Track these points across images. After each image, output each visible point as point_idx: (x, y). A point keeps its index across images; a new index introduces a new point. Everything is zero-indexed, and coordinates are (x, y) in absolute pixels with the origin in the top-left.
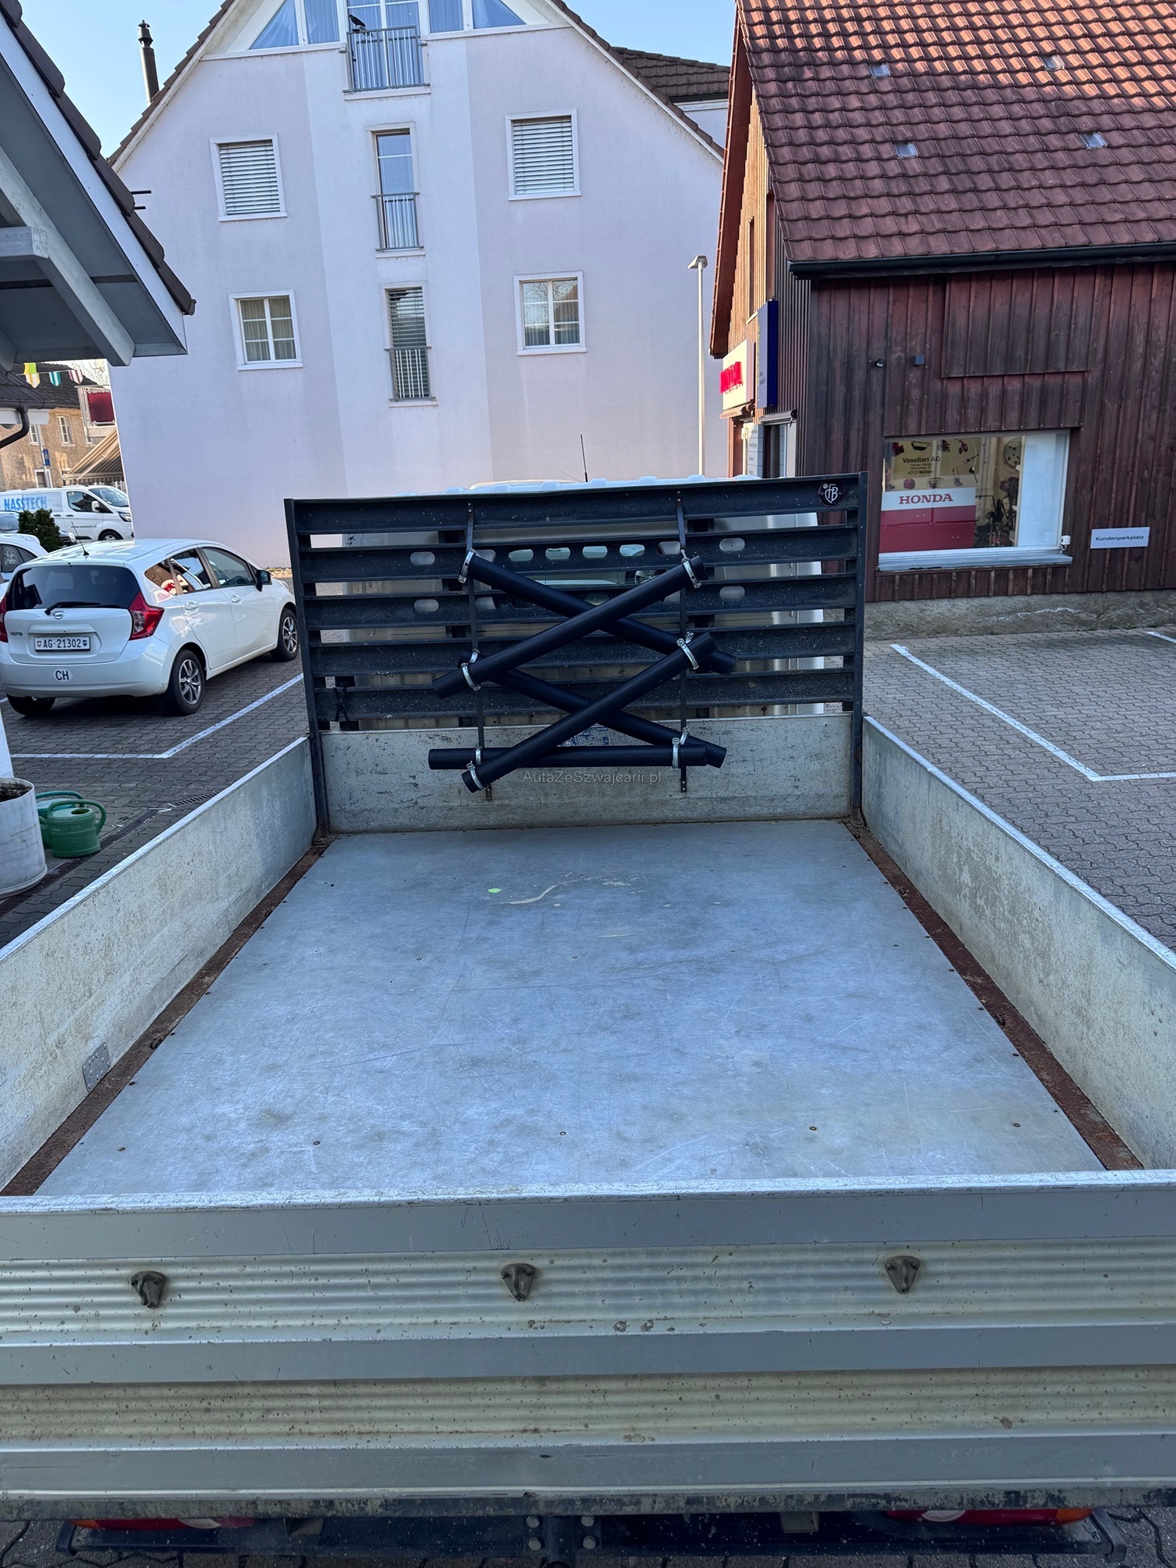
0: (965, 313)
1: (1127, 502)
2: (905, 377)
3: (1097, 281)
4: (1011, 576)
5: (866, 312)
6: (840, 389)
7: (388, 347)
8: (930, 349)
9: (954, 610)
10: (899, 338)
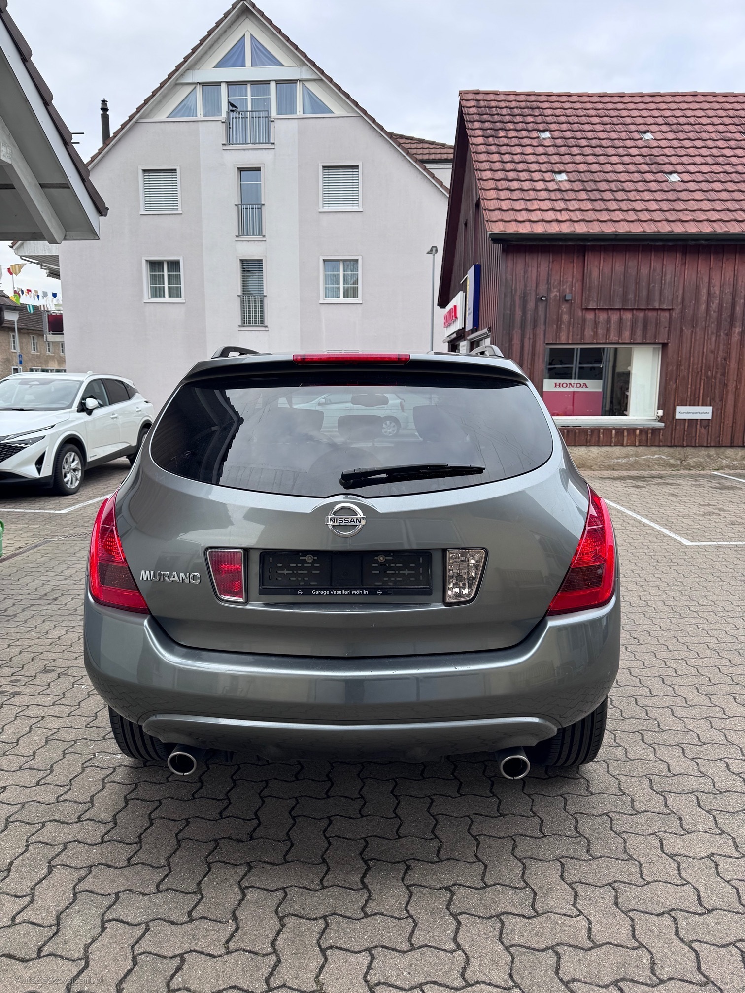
0: (597, 270)
1: (698, 391)
2: (559, 307)
3: (678, 255)
4: (626, 434)
5: (536, 266)
6: (518, 313)
7: (240, 294)
8: (575, 291)
9: (589, 454)
10: (556, 283)
